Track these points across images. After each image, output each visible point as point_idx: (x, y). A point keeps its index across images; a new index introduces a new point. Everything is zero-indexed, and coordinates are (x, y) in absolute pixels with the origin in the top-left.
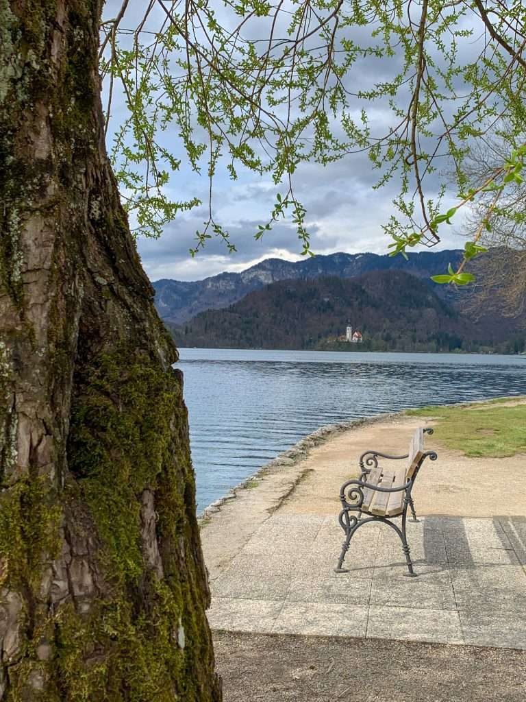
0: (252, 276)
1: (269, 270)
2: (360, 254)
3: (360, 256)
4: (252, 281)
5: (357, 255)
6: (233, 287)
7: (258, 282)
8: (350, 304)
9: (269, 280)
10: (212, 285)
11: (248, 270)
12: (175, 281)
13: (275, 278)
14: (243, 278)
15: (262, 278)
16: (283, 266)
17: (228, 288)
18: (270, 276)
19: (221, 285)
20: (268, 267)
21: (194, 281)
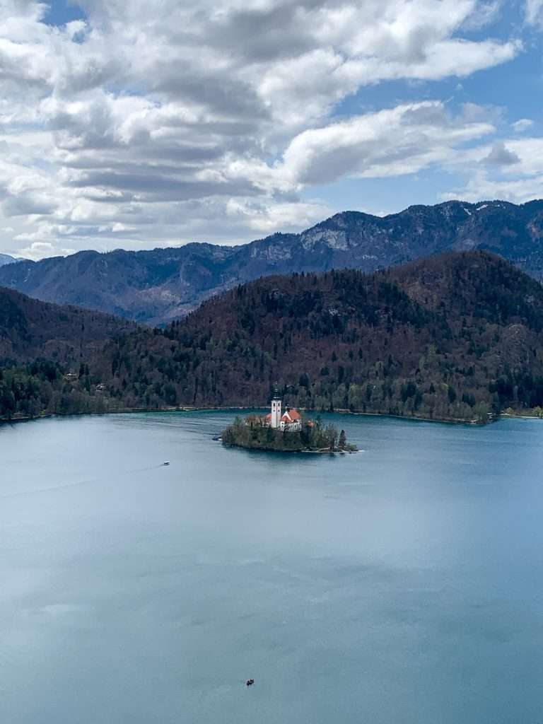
0: (317, 238)
1: (342, 229)
2: (485, 203)
3: (484, 206)
4: (317, 245)
5: (479, 204)
6: (288, 256)
7: (327, 248)
8: (373, 321)
9: (343, 245)
10: (258, 253)
11: (311, 229)
12: (211, 246)
13: (351, 242)
14: (304, 241)
15: (332, 242)
16: (363, 224)
17: (281, 257)
18: (344, 239)
19: (272, 254)
20: (342, 225)
21: (240, 245)
